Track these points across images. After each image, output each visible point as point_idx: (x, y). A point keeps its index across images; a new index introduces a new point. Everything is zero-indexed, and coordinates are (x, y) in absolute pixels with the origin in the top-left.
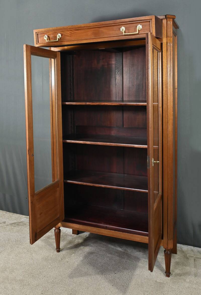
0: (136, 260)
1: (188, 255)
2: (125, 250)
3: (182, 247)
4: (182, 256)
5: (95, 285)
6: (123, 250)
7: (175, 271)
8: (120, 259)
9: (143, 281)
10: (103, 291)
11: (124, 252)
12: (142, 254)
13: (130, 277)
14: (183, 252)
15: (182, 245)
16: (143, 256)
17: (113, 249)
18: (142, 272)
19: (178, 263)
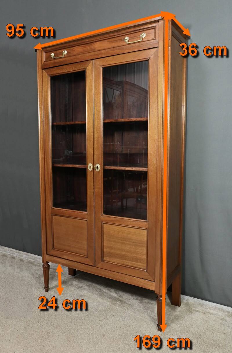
0: (129, 308)
1: (193, 308)
2: (120, 296)
3: (189, 299)
4: (186, 309)
5: (73, 330)
6: (118, 296)
7: (171, 326)
8: (111, 306)
9: (129, 333)
10: (80, 338)
11: (118, 299)
12: (139, 303)
13: (115, 326)
14: (187, 304)
15: (189, 297)
16: (139, 305)
17: (107, 294)
18: (131, 322)
19: (178, 316)
